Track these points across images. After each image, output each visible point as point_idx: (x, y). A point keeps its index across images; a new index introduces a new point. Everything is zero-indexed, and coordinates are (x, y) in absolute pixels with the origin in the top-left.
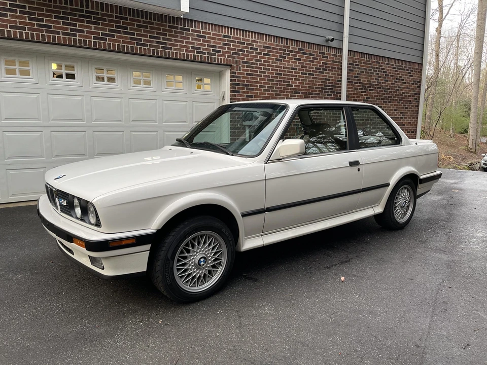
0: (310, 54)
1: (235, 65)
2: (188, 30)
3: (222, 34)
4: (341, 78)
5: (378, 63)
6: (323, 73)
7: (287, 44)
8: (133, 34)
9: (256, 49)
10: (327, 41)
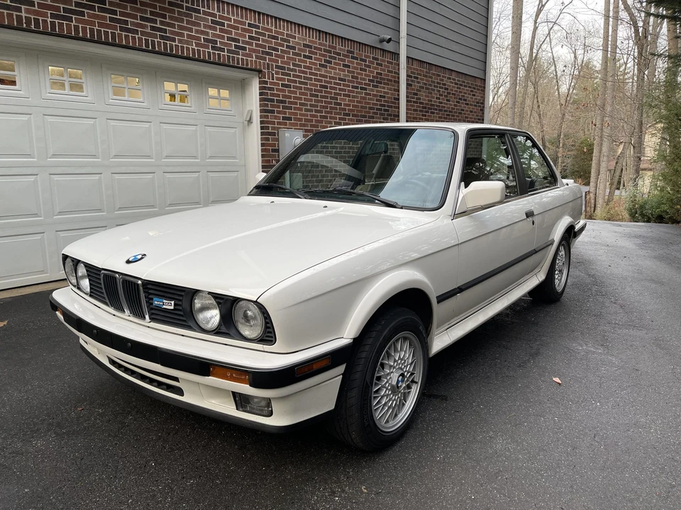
0: (362, 60)
1: (266, 71)
2: (198, 12)
3: (247, 22)
4: (399, 95)
5: (439, 76)
6: (376, 86)
7: (333, 43)
8: (114, 13)
9: (294, 48)
10: (382, 41)
